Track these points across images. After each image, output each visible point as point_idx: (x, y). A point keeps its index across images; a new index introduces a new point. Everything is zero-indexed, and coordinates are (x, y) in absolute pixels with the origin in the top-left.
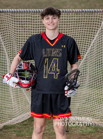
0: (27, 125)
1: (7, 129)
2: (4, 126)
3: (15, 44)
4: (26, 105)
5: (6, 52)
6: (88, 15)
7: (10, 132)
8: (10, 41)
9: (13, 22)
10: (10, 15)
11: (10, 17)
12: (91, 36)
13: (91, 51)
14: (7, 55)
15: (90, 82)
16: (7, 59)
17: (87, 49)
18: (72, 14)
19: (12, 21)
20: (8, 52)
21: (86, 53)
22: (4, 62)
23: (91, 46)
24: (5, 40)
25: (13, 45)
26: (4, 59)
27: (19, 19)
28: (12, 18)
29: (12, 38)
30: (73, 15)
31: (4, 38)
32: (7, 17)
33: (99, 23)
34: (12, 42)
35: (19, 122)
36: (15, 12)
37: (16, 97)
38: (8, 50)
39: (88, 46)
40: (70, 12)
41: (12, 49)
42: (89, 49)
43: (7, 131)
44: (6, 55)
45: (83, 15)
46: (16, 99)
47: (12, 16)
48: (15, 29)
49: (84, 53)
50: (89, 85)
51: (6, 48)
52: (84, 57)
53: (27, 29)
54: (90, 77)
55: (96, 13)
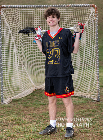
4: (28, 83)
6: (79, 9)
7: (18, 104)
8: (17, 31)
9: (19, 16)
10: (16, 10)
15: (81, 63)
16: (14, 45)
22: (12, 48)
24: (12, 30)
27: (24, 13)
28: (18, 12)
29: (18, 28)
30: (67, 9)
33: (88, 16)
35: (24, 96)
36: (21, 7)
38: (15, 38)
40: (65, 7)
41: (18, 37)
43: (15, 103)
44: (14, 42)
45: (75, 9)
46: (21, 78)
48: (21, 21)
51: (13, 36)
53: (30, 21)
55: (85, 7)
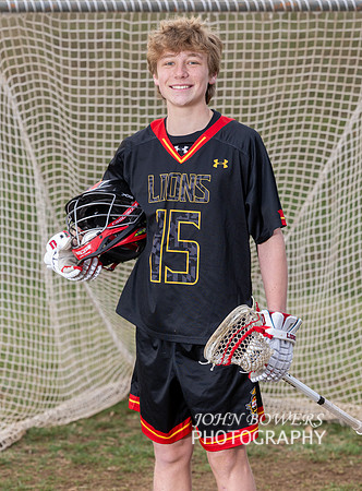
0: (112, 427)
1: (37, 440)
2: (28, 431)
3: (65, 129)
4: (105, 354)
5: (33, 158)
6: (335, 21)
7: (50, 451)
8: (48, 118)
9: (60, 48)
10: (46, 21)
11: (47, 30)
12: (347, 98)
13: (346, 152)
14: (36, 168)
15: (342, 267)
16: (36, 182)
17: (330, 147)
18: (276, 17)
19: (56, 43)
20: (40, 157)
21: (325, 162)
22: (25, 194)
23: (345, 134)
24: (28, 115)
25: (59, 132)
26: (25, 185)
27: (82, 36)
28: (56, 34)
29: (55, 104)
30: (280, 21)
31: (27, 107)
32: (39, 28)
34: (56, 120)
35: (82, 417)
36: (68, 11)
37: (68, 324)
38: (40, 149)
39: (336, 135)
40: (269, 9)
41: (53, 146)
42: (340, 146)
43: (37, 448)
44: (34, 168)
45: (317, 20)
46: (68, 332)
47: (55, 24)
48: (66, 71)
49: (319, 160)
50: (337, 278)
51: (34, 143)
52: (321, 176)
53: (109, 74)
54: (342, 250)
